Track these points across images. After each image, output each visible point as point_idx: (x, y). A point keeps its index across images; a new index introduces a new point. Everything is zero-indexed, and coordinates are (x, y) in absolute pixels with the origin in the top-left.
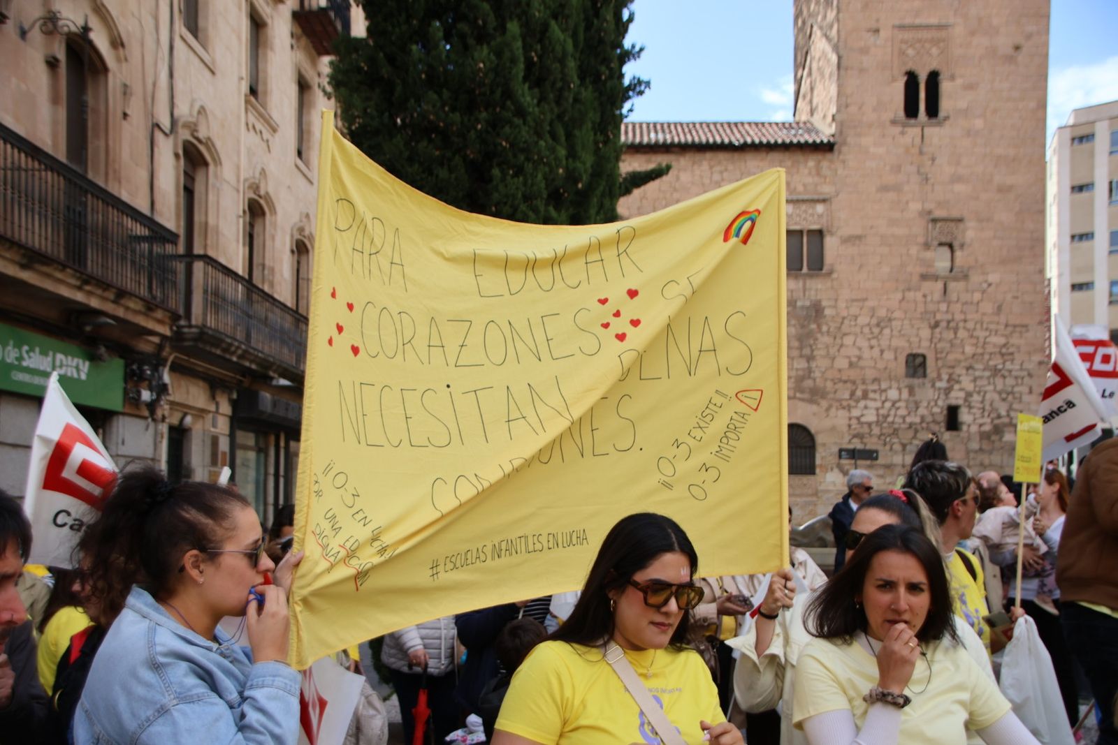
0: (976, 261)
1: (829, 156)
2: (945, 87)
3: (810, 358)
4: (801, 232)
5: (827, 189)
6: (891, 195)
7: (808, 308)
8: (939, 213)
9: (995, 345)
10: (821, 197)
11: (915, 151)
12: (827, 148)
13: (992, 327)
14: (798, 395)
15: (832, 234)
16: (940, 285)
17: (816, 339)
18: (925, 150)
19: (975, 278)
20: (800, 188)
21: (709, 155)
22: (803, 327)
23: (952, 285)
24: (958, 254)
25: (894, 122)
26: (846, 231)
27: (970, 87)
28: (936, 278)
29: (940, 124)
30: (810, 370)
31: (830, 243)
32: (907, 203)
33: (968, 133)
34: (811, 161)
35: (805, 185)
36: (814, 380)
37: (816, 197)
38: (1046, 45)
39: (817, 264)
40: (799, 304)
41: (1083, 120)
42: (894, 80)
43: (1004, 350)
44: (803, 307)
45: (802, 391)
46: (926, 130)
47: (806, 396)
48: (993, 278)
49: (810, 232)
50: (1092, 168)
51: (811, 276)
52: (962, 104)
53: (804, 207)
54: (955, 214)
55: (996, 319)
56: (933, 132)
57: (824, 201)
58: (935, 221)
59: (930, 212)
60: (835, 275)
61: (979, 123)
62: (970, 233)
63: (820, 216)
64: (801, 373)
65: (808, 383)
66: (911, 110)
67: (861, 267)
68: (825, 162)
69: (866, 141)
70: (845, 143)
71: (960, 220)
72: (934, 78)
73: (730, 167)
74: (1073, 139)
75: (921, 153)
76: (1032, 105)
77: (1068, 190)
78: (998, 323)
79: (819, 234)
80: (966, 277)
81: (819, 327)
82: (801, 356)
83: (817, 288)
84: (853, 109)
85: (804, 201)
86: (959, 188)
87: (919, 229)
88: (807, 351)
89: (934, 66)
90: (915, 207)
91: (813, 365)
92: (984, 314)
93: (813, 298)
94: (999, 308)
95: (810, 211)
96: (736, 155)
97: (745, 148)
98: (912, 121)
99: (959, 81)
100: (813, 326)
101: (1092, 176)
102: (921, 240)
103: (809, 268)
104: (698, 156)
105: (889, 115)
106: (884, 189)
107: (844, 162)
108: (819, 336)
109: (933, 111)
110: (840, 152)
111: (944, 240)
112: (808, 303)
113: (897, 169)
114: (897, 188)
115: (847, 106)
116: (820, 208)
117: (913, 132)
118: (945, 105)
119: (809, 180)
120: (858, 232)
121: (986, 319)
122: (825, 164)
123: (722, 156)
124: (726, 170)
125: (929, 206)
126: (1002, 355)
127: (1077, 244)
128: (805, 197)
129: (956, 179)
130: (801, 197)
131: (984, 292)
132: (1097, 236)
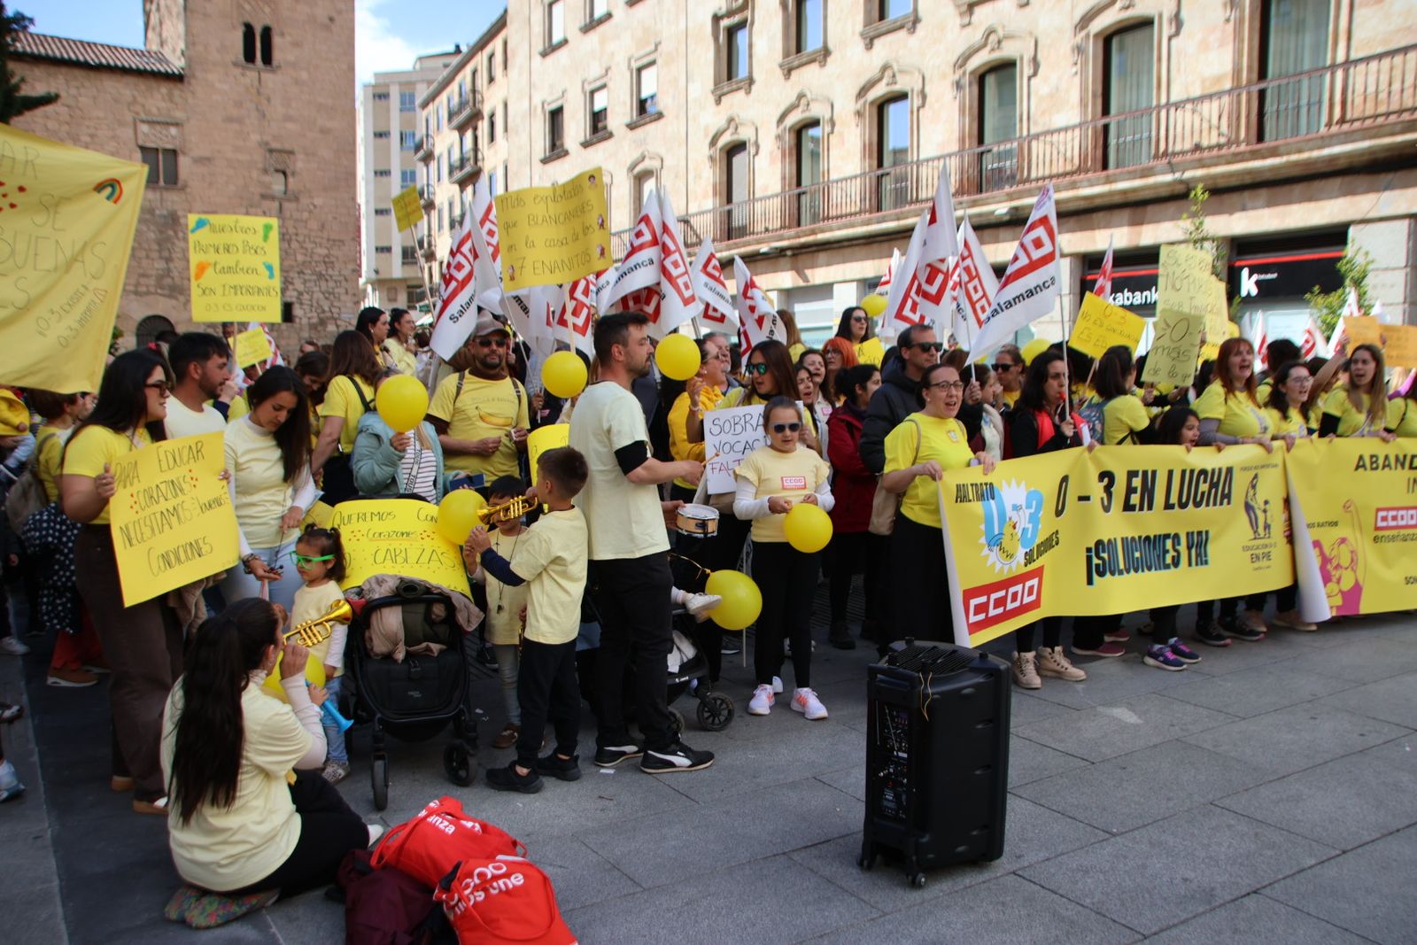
0: (305, 187)
1: (179, 85)
2: (277, 41)
3: (169, 260)
4: (157, 150)
5: (179, 115)
6: (236, 126)
7: (165, 217)
8: (275, 145)
9: (320, 255)
10: (173, 121)
11: (254, 91)
12: (177, 78)
13: (318, 240)
14: (159, 291)
15: (184, 153)
16: (276, 204)
17: (173, 244)
18: (261, 91)
19: (304, 201)
20: (154, 110)
21: (64, 70)
22: (161, 232)
23: (286, 205)
24: (291, 180)
25: (235, 64)
26: (197, 153)
27: (296, 44)
28: (273, 198)
29: (273, 71)
30: (169, 270)
31: (184, 162)
32: (248, 134)
33: (297, 82)
34: (164, 88)
35: (159, 109)
36: (173, 278)
37: (169, 120)
38: (352, 21)
39: (173, 179)
40: (157, 212)
41: (382, 81)
42: (234, 27)
43: (327, 259)
44: (160, 216)
45: (162, 288)
46: (262, 74)
47: (166, 292)
48: (318, 201)
49: (166, 151)
50: (388, 119)
51: (167, 189)
52: (291, 58)
53: (158, 128)
54: (287, 147)
55: (319, 233)
56: (268, 77)
57: (176, 125)
58: (271, 151)
59: (267, 144)
60: (188, 190)
61: (304, 75)
62: (300, 164)
63: (173, 137)
64: (160, 272)
65: (168, 281)
66: (249, 56)
67: (211, 184)
68: (177, 91)
69: (212, 77)
70: (194, 76)
71: (291, 153)
72: (267, 32)
73: (87, 84)
74: (374, 96)
75: (259, 93)
76: (344, 67)
77: (372, 135)
78: (322, 238)
79: (174, 153)
80: (297, 199)
81: (176, 233)
82: (161, 258)
83: (173, 199)
84: (200, 48)
85: (158, 123)
86: (290, 126)
87: (258, 157)
88: (166, 254)
89: (268, 22)
90: (255, 138)
91: (171, 265)
92: (311, 230)
93: (170, 208)
94: (323, 226)
95: (164, 132)
96: (92, 74)
97: (100, 68)
98: (250, 65)
99: (288, 38)
100: (171, 233)
101: (389, 126)
102: (260, 166)
103: (165, 182)
104: (53, 70)
105: (230, 58)
106: (229, 120)
107: (193, 93)
108: (176, 241)
109: (267, 59)
110: (189, 83)
111: (279, 167)
112: (165, 212)
113: (239, 104)
114: (240, 121)
115: (194, 44)
116: (173, 131)
117: (251, 75)
118: (277, 55)
119: (163, 105)
120: (207, 154)
121: (313, 234)
122: (176, 93)
123: (77, 72)
124: (83, 86)
125: (267, 138)
126: (325, 262)
127: (379, 178)
128: (159, 119)
129: (288, 118)
130: (155, 119)
131: (310, 212)
132: (393, 173)
